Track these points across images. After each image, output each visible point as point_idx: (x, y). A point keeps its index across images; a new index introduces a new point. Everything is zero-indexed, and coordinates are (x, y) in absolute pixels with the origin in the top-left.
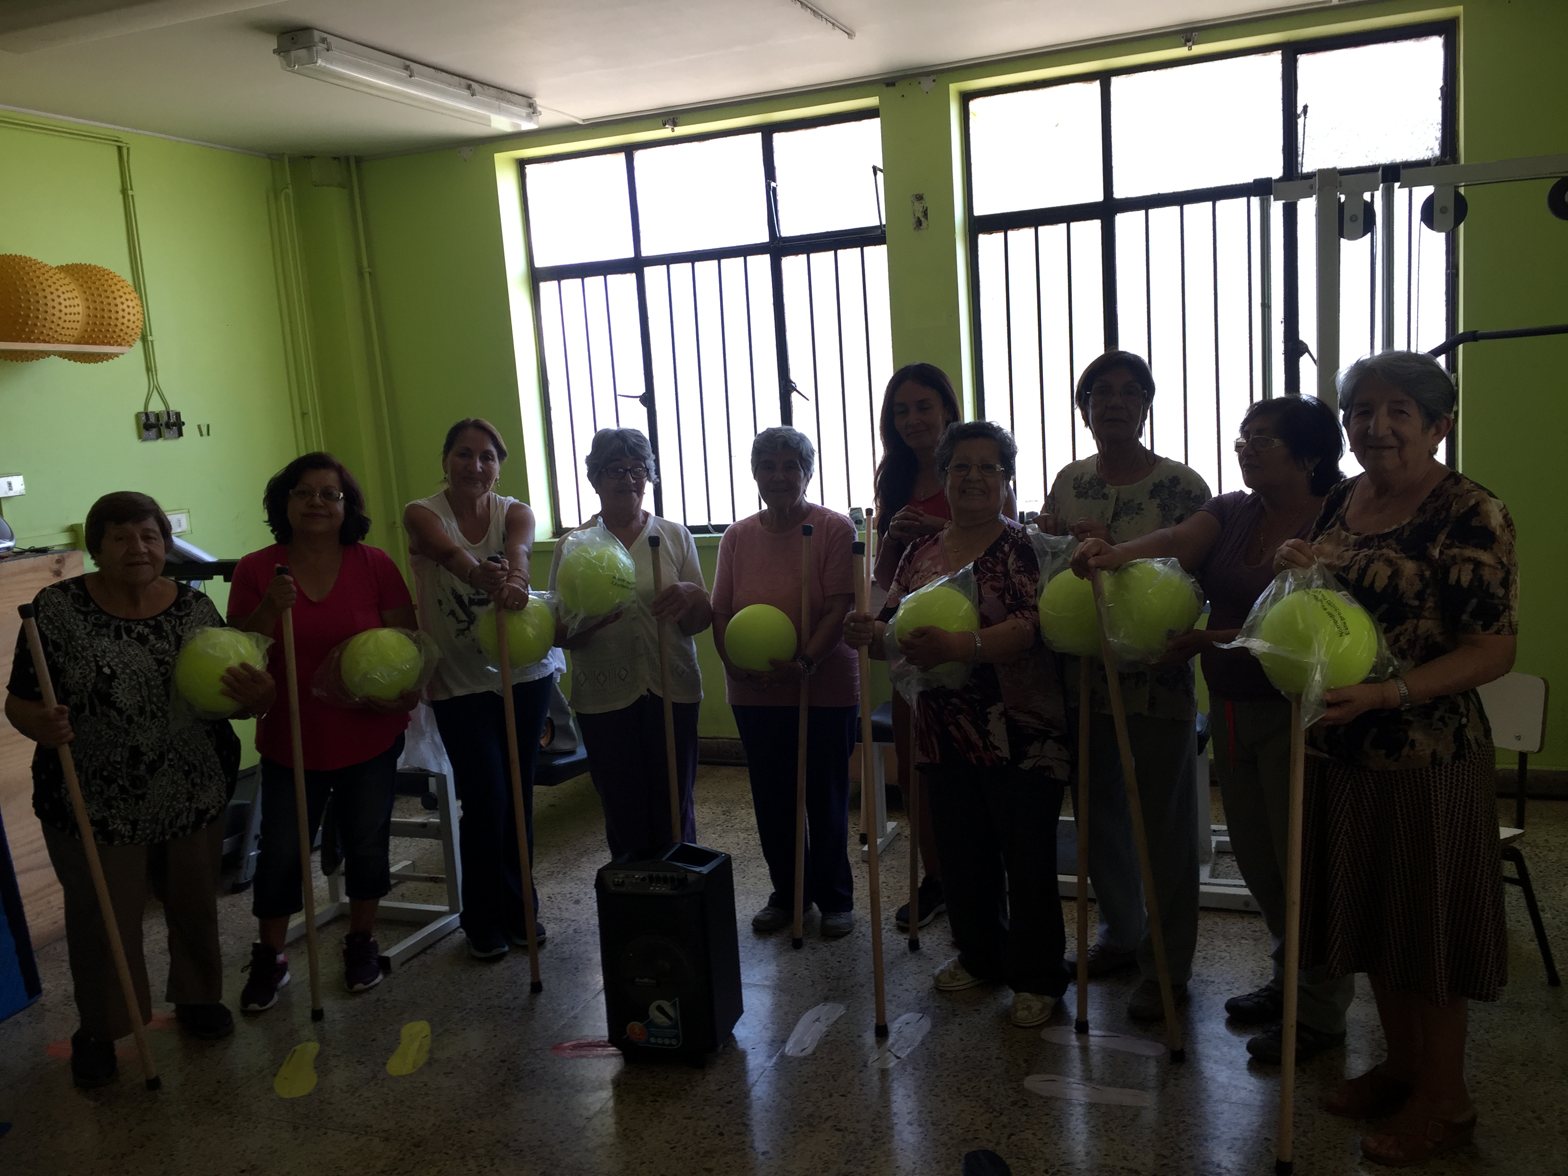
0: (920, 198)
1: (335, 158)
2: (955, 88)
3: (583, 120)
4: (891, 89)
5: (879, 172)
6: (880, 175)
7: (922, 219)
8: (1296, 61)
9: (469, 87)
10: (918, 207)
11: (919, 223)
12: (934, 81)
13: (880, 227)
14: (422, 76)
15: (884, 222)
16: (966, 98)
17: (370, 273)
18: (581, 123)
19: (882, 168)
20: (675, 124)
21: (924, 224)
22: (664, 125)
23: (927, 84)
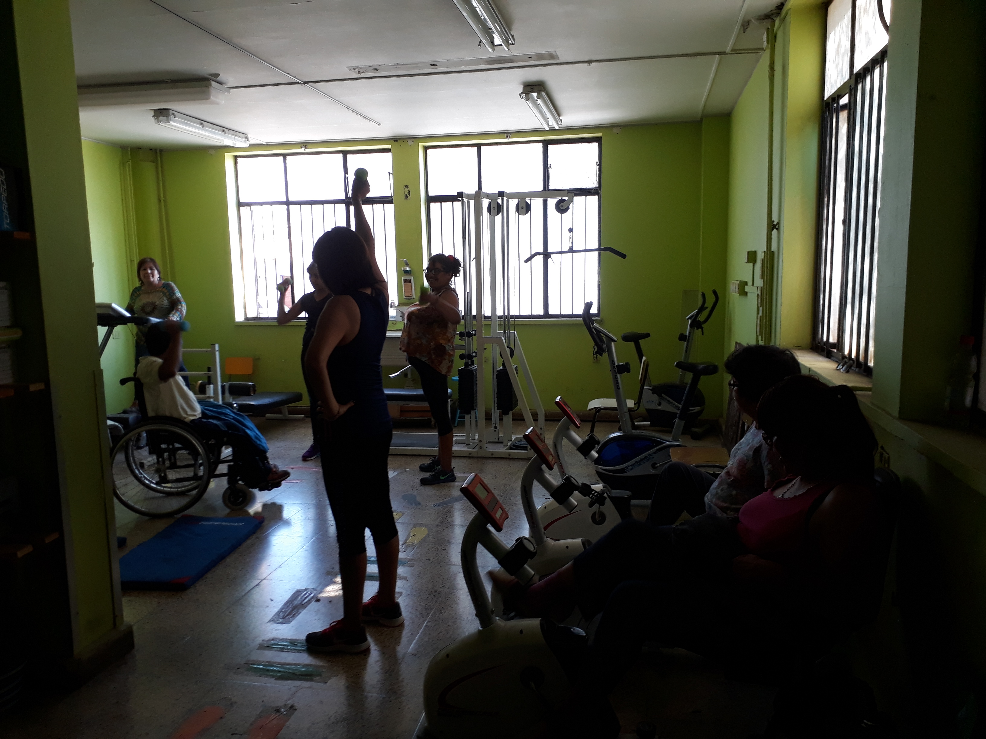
0: (407, 187)
1: (150, 149)
2: (421, 145)
3: (266, 143)
4: (396, 142)
5: (391, 174)
6: (391, 175)
7: (408, 195)
8: (547, 147)
9: (224, 131)
10: (406, 190)
11: (407, 197)
12: (413, 141)
13: (391, 197)
14: (207, 127)
15: (393, 195)
16: (426, 148)
17: (164, 200)
18: (265, 144)
19: (392, 173)
20: (306, 148)
21: (409, 197)
22: (301, 148)
23: (410, 142)
